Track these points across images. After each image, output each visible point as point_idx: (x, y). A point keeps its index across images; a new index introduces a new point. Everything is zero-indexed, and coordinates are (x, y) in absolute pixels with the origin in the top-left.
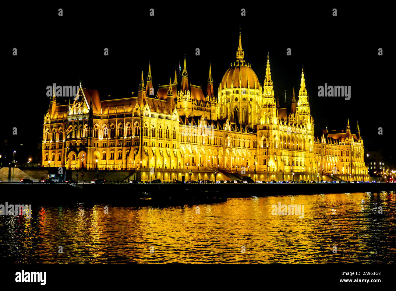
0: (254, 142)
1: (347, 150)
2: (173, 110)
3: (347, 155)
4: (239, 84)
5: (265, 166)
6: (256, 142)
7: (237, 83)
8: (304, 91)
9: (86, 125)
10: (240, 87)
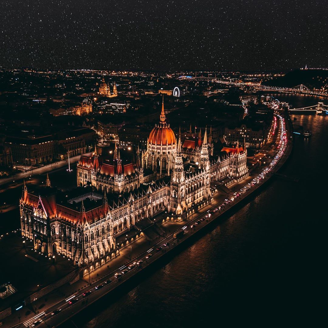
0: (168, 191)
1: (235, 161)
2: (107, 212)
3: (235, 164)
4: (161, 143)
5: (175, 209)
6: (170, 191)
7: (159, 142)
8: (206, 145)
9: (46, 227)
10: (161, 145)
